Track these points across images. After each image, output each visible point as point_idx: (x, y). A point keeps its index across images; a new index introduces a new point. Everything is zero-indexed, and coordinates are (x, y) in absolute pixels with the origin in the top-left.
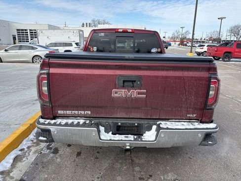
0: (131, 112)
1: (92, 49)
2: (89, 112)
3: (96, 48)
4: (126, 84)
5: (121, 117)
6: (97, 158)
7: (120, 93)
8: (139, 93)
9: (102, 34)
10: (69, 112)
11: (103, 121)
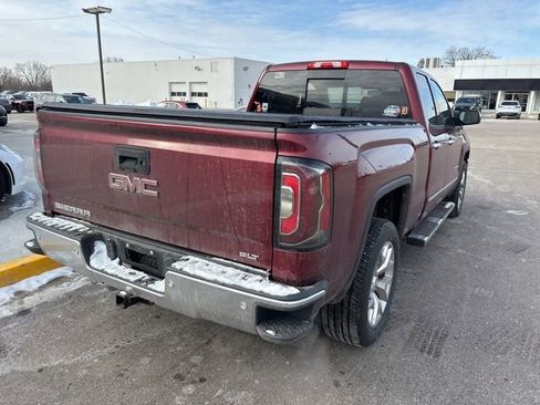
0: (143, 226)
2: (89, 213)
3: (266, 105)
4: (126, 164)
7: (121, 181)
8: (146, 186)
10: (66, 207)
11: (107, 234)
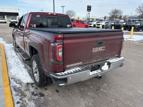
1: (32, 26)
2: (81, 63)
3: (35, 25)
5: (94, 62)
6: (69, 89)
7: (96, 50)
9: (39, 16)
10: (72, 65)
